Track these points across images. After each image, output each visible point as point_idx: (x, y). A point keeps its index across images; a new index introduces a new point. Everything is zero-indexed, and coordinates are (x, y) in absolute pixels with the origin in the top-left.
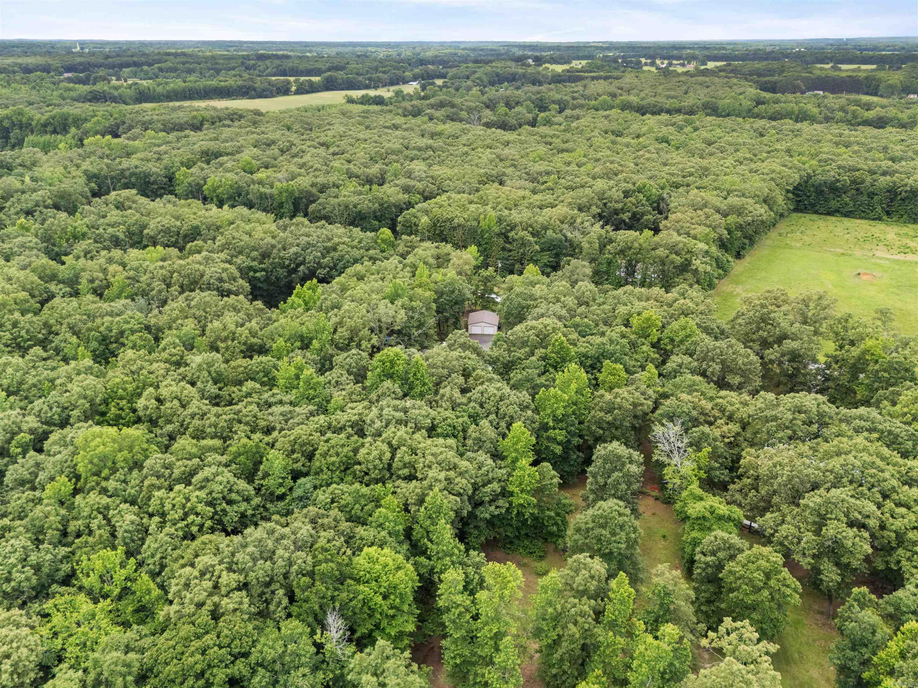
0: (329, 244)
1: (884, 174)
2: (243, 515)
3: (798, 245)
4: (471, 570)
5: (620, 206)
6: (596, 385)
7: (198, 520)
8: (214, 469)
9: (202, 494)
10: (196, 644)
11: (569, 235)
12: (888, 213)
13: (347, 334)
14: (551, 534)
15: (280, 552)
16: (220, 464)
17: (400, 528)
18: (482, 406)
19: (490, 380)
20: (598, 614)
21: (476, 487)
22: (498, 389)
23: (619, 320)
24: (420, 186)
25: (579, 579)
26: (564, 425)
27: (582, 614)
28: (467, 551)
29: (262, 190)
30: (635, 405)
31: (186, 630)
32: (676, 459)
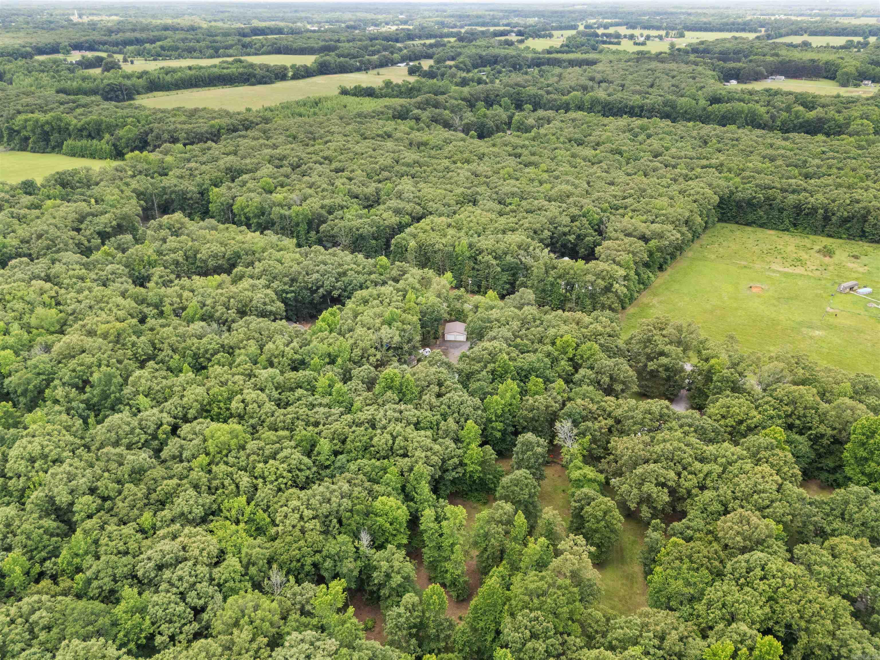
0: (340, 270)
1: (794, 192)
2: (307, 478)
3: (713, 257)
4: (439, 510)
5: (567, 229)
6: (524, 392)
7: (285, 481)
8: (289, 450)
9: (285, 465)
10: (295, 546)
11: (523, 259)
12: (795, 225)
13: (360, 353)
14: (490, 489)
15: (334, 499)
16: (291, 447)
17: (399, 486)
18: (449, 407)
19: (455, 389)
20: (507, 533)
21: (444, 461)
22: (460, 396)
23: (547, 341)
24: (409, 207)
25: (497, 515)
26: (502, 419)
27: (498, 533)
28: (438, 499)
29: (282, 211)
30: (547, 407)
31: (289, 539)
32: (569, 443)
